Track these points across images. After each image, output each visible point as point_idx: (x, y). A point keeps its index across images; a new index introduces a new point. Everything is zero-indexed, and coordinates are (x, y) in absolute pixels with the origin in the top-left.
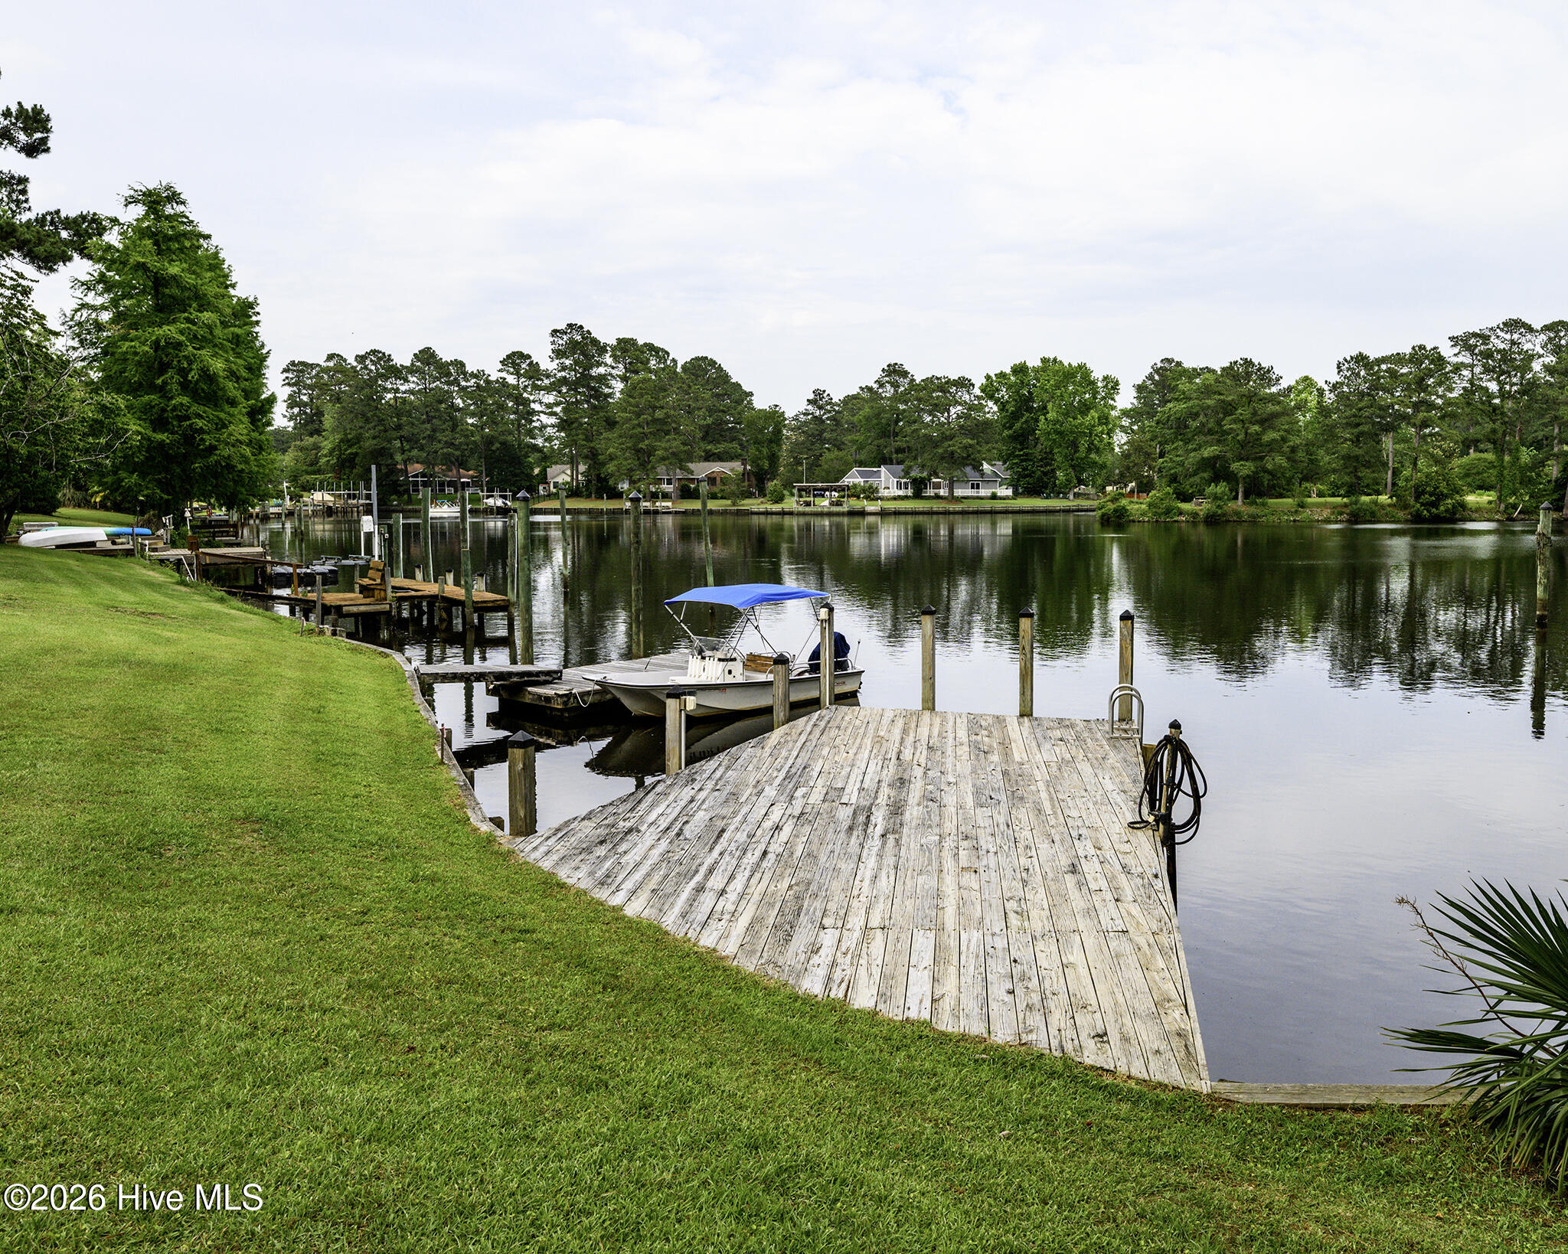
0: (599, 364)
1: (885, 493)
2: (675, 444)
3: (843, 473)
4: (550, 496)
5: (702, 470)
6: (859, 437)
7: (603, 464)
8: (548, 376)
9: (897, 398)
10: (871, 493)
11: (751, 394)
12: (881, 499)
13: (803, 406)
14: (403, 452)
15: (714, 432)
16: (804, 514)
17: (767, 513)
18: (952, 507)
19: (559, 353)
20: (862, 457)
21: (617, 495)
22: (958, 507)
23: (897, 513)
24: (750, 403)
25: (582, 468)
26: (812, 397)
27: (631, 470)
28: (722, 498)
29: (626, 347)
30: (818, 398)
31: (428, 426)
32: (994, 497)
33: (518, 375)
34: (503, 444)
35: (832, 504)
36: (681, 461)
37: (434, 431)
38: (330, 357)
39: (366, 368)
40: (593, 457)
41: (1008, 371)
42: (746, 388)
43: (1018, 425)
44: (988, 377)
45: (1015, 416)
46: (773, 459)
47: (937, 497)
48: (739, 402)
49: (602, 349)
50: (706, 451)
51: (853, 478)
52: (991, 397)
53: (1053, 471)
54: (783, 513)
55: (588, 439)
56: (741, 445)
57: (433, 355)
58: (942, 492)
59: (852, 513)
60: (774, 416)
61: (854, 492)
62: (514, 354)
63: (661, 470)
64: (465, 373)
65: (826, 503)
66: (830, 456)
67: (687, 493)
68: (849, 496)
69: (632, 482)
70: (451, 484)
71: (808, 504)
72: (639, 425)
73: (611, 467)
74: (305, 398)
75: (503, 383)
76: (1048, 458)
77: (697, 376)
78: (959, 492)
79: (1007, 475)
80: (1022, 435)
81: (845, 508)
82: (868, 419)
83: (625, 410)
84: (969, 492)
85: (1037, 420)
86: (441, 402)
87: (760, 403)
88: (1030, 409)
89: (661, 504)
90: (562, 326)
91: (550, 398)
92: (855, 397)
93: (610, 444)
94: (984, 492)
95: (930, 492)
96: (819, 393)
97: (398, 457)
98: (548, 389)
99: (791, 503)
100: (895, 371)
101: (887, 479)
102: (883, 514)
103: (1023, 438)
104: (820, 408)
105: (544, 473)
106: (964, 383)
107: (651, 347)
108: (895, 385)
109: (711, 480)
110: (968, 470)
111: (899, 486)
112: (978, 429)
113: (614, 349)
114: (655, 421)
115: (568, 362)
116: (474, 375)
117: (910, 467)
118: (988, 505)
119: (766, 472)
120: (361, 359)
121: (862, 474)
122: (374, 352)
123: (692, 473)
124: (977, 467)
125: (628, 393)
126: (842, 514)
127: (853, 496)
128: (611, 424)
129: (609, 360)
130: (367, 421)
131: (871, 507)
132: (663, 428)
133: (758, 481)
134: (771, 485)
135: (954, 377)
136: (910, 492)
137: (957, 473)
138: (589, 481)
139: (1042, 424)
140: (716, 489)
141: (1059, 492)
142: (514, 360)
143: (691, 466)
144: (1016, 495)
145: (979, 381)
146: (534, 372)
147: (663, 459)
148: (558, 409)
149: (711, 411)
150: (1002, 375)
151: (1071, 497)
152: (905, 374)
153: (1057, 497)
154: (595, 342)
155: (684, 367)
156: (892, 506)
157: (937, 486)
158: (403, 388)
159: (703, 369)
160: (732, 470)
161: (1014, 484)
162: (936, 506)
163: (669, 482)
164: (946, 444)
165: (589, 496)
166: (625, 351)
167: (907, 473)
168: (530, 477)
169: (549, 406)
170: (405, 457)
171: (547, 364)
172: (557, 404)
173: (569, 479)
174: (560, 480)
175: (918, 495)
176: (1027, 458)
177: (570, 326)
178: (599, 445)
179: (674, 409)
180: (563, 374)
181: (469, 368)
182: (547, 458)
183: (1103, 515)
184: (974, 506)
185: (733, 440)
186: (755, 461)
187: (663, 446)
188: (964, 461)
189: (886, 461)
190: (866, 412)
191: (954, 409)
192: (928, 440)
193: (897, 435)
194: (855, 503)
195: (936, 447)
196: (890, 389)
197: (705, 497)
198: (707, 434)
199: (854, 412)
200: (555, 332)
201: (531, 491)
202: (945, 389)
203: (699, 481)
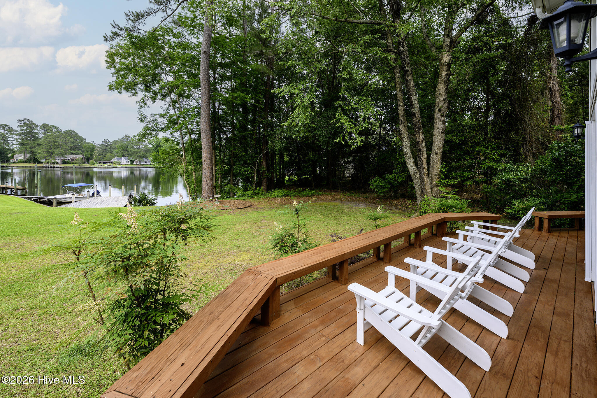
0: (35, 129)
1: (123, 163)
2: (61, 151)
3: (112, 159)
4: (15, 162)
5: (70, 157)
6: (117, 150)
7: (36, 155)
8: (16, 131)
10: (119, 163)
11: (85, 139)
13: (101, 143)
15: (74, 148)
18: (140, 166)
19: (20, 126)
20: (117, 155)
21: (40, 163)
22: (142, 167)
24: (85, 141)
25: (28, 155)
26: (104, 141)
27: (46, 157)
28: (76, 164)
29: (45, 126)
30: (105, 141)
32: (151, 164)
33: (5, 130)
35: (108, 166)
36: (63, 154)
40: (32, 153)
45: (156, 148)
46: (92, 155)
47: (137, 164)
48: (81, 141)
49: (37, 126)
50: (71, 153)
51: (114, 160)
54: (94, 168)
55: (31, 148)
56: (82, 151)
58: (138, 163)
60: (92, 144)
61: (114, 163)
62: (3, 124)
63: (56, 157)
66: (108, 155)
67: (64, 162)
69: (46, 159)
71: (102, 166)
72: (49, 146)
73: (39, 156)
77: (68, 134)
78: (142, 163)
81: (112, 167)
83: (44, 142)
84: (145, 163)
87: (87, 141)
89: (55, 165)
90: (22, 119)
93: (39, 150)
94: (148, 163)
95: (135, 163)
99: (96, 165)
100: (127, 136)
101: (124, 160)
104: (106, 143)
105: (12, 156)
107: (54, 126)
108: (127, 140)
109: (73, 159)
110: (144, 159)
111: (127, 162)
113: (40, 126)
114: (54, 145)
115: (23, 128)
118: (149, 166)
119: (90, 158)
121: (117, 159)
123: (66, 158)
124: (147, 158)
125: (45, 137)
128: (39, 145)
129: (39, 129)
131: (119, 166)
132: (57, 147)
133: (87, 160)
134: (91, 161)
136: (130, 163)
137: (141, 160)
138: (31, 159)
140: (73, 162)
142: (3, 126)
143: (66, 156)
146: (10, 130)
147: (57, 154)
148: (19, 140)
149: (73, 143)
154: (34, 124)
155: (64, 132)
156: (123, 166)
159: (70, 133)
160: (79, 157)
162: (136, 166)
163: (59, 160)
164: (139, 153)
165: (30, 163)
167: (129, 159)
168: (8, 157)
171: (17, 129)
173: (22, 158)
174: (19, 158)
175: (132, 164)
177: (25, 119)
178: (35, 150)
179: (61, 142)
180: (22, 131)
182: (14, 152)
184: (145, 166)
185: (80, 150)
186: (86, 155)
187: (57, 151)
188: (143, 157)
189: (123, 156)
190: (119, 145)
191: (141, 146)
192: (134, 152)
193: (127, 151)
194: (114, 165)
195: (136, 154)
196: (125, 140)
197: (71, 164)
198: (71, 148)
199: (116, 144)
200: (19, 120)
201: (8, 161)
202: (138, 142)
203: (69, 159)
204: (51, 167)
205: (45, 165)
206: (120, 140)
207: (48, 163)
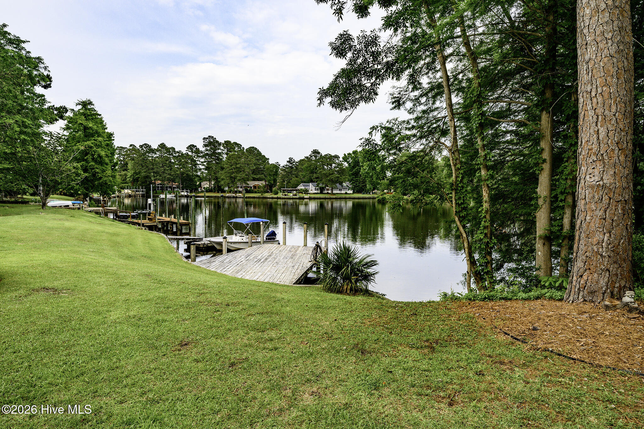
0: (219, 149)
1: (311, 192)
2: (243, 175)
3: (298, 185)
4: (202, 192)
5: (252, 184)
6: (304, 173)
7: (220, 182)
8: (202, 153)
9: (316, 161)
10: (306, 192)
11: (268, 159)
12: (309, 194)
13: (286, 163)
14: (154, 177)
15: (256, 171)
16: (284, 198)
17: (272, 198)
18: (332, 196)
19: (205, 146)
20: (304, 180)
21: (223, 191)
22: (334, 197)
23: (314, 198)
24: (268, 162)
25: (213, 183)
26: (288, 160)
27: (229, 184)
28: (258, 193)
29: (227, 143)
30: (290, 161)
31: (163, 168)
32: (346, 193)
33: (192, 152)
34: (187, 174)
35: (293, 195)
36: (245, 181)
37: (164, 170)
38: (131, 145)
39: (143, 149)
40: (216, 179)
41: (351, 153)
42: (267, 157)
43: (354, 170)
44: (345, 155)
45: (354, 167)
46: (275, 181)
47: (328, 193)
48: (264, 162)
49: (220, 144)
50: (253, 177)
51: (301, 187)
52: (346, 161)
53: (366, 185)
54: (278, 198)
55: (215, 173)
56: (265, 175)
57: (165, 145)
58: (330, 192)
59: (300, 198)
60: (276, 167)
61: (300, 191)
62: (191, 145)
63: (239, 184)
64: (175, 151)
65: (292, 195)
66: (294, 179)
67: (247, 191)
68: (299, 193)
69: (229, 187)
70: (170, 187)
71: (286, 195)
72: (231, 169)
73: (222, 183)
74: (122, 159)
75: (187, 154)
76: (364, 182)
77: (251, 153)
78: (335, 192)
79: (350, 186)
80: (356, 173)
81: (298, 197)
82: (307, 167)
83: (227, 164)
84: (338, 192)
85: (360, 169)
86: (167, 161)
87: (271, 162)
88: (358, 165)
89: (238, 195)
90: (207, 137)
91: (203, 160)
92: (303, 160)
93: (222, 175)
94: (343, 192)
95: (326, 192)
96: (291, 159)
97: (153, 178)
98: (202, 157)
99: (280, 195)
100: (316, 152)
101: (312, 187)
102: (310, 199)
103: (357, 174)
104: (291, 164)
105: (200, 184)
106: (337, 157)
107: (236, 143)
108: (316, 157)
109: (255, 187)
110: (338, 185)
111: (316, 189)
112: (342, 171)
113: (223, 144)
114: (236, 168)
115: (208, 148)
116: (178, 152)
117: (319, 184)
118: (344, 196)
119: (273, 185)
120: (141, 146)
121: (304, 186)
122: (145, 144)
123: (248, 185)
124: (341, 183)
125: (228, 159)
126: (297, 199)
127: (301, 192)
128: (222, 169)
129: (222, 148)
130: (143, 167)
131: (306, 196)
132: (239, 170)
133: (270, 188)
134: (274, 189)
135: (333, 154)
136: (319, 192)
137: (334, 185)
138: (215, 187)
139: (361, 170)
140: (256, 190)
141: (367, 192)
142: (191, 147)
143: (248, 182)
144: (354, 192)
145: (341, 156)
146: (198, 151)
147: (239, 180)
148: (205, 164)
149: (255, 164)
150: (349, 154)
151: (371, 194)
152: (319, 153)
153: (367, 194)
154: (217, 142)
155: (246, 150)
156: (313, 196)
157: (328, 190)
158: (154, 156)
159: (253, 151)
160: (262, 184)
161: (353, 189)
162: (327, 196)
163: (241, 187)
164: (331, 176)
165: (215, 192)
166: (227, 145)
167: (318, 185)
168: (196, 185)
169: (202, 162)
170: (155, 178)
171: (202, 149)
172: (205, 162)
173: (208, 186)
174: (205, 186)
175: (321, 193)
176: (357, 180)
177: (209, 136)
178: (219, 175)
179: (243, 164)
180: (207, 152)
181: (176, 150)
182: (201, 179)
183: (378, 200)
184: (339, 196)
185: (262, 174)
186: (269, 181)
187: (240, 176)
188: (336, 182)
189: (312, 181)
190: (306, 165)
191: (333, 165)
192: (325, 174)
193: (316, 173)
194: (301, 195)
195: (327, 177)
196: (314, 158)
197: (253, 193)
198: (254, 172)
199: (302, 165)
200: (204, 138)
201: (196, 190)
202: (331, 158)
203: (251, 187)
204: (234, 197)
205: (227, 195)
206: (307, 157)
207: (230, 192)
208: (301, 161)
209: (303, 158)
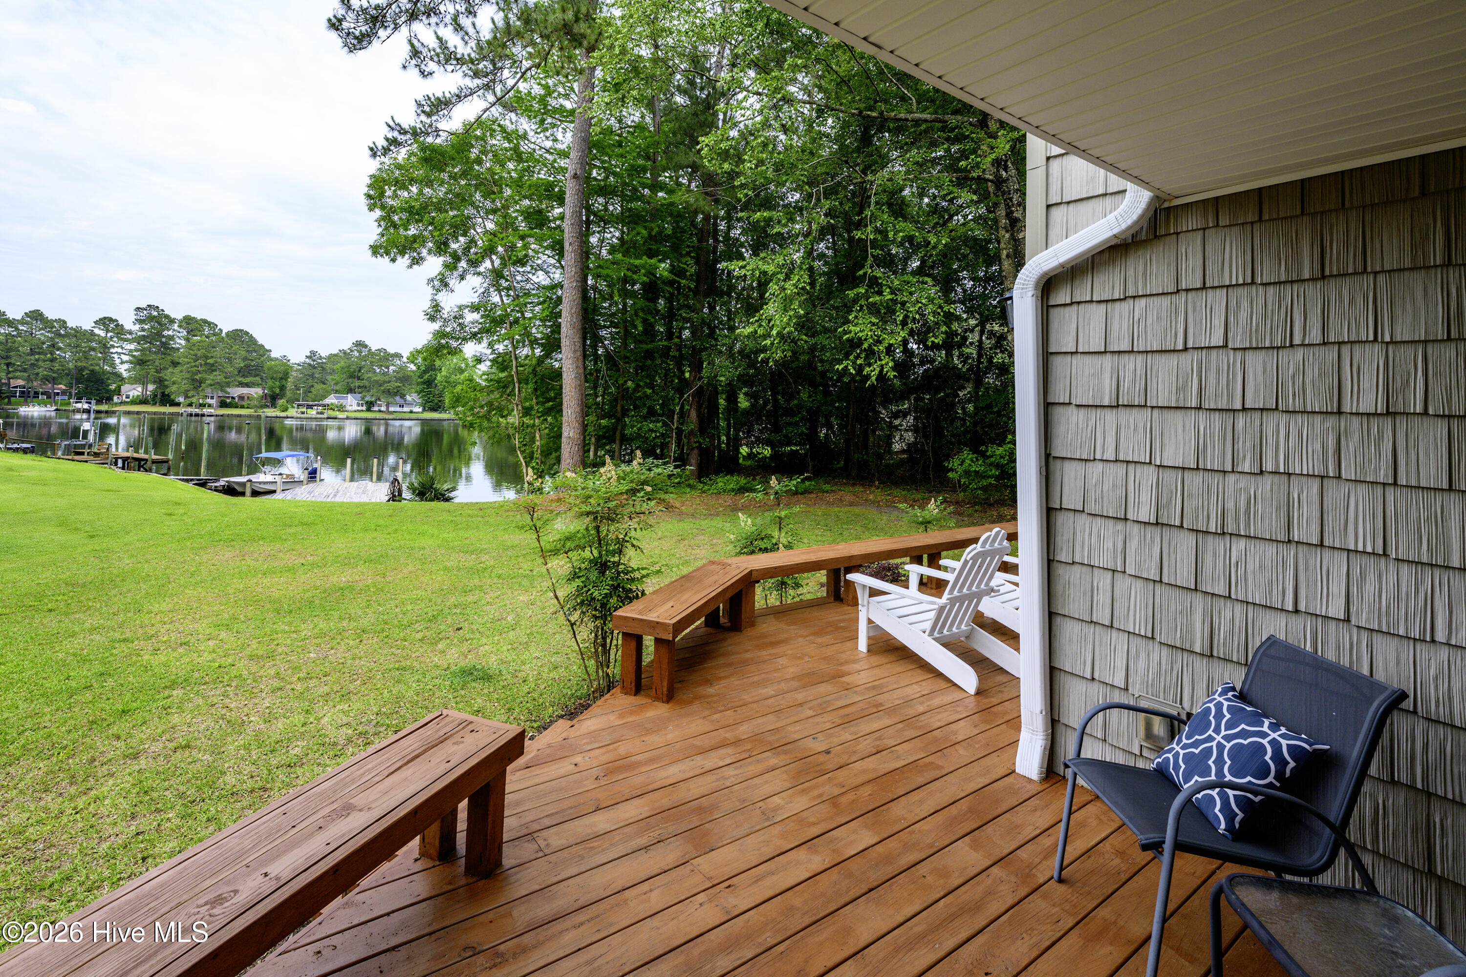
0: (168, 330)
1: (350, 408)
4: (122, 403)
5: (235, 392)
6: (336, 377)
7: (167, 387)
8: (130, 334)
9: (361, 358)
10: (341, 408)
12: (347, 411)
14: (8, 372)
15: (246, 371)
17: (277, 417)
18: (387, 416)
20: (337, 388)
21: (175, 404)
22: (391, 417)
25: (151, 388)
27: (187, 391)
28: (248, 408)
29: (188, 321)
30: (311, 356)
32: (411, 412)
33: (107, 331)
34: (92, 371)
35: (317, 413)
36: (222, 387)
40: (160, 381)
42: (267, 347)
43: (426, 377)
45: (425, 372)
46: (282, 388)
47: (380, 411)
48: (262, 355)
49: (172, 321)
50: (239, 382)
51: (331, 400)
54: (287, 417)
55: (157, 372)
56: (262, 378)
58: (383, 409)
61: (330, 407)
62: (105, 318)
63: (208, 391)
64: (65, 327)
65: (314, 413)
67: (223, 404)
68: (328, 409)
69: (186, 397)
70: (44, 393)
71: (303, 413)
73: (174, 389)
75: (92, 333)
76: (441, 395)
77: (236, 340)
78: (391, 409)
79: (420, 401)
81: (325, 416)
82: (343, 368)
83: (186, 357)
84: (398, 409)
86: (44, 343)
88: (434, 370)
89: (206, 411)
94: (406, 409)
95: (376, 408)
96: (313, 353)
97: (3, 375)
99: (292, 412)
100: (360, 345)
101: (351, 402)
104: (314, 361)
106: (398, 356)
107: (205, 322)
108: (360, 352)
109: (241, 398)
110: (398, 398)
111: (358, 405)
112: (404, 378)
114: (206, 364)
115: (146, 327)
116: (72, 329)
118: (407, 416)
119: (278, 396)
121: (337, 398)
124: (403, 396)
125: (189, 347)
127: (331, 409)
128: (175, 364)
131: (341, 415)
133: (272, 399)
134: (281, 402)
135: (391, 351)
136: (364, 408)
137: (391, 400)
139: (438, 378)
140: (244, 403)
142: (105, 322)
143: (228, 390)
145: (406, 354)
146: (119, 331)
147: (211, 385)
152: (366, 346)
154: (167, 317)
155: (227, 334)
156: (353, 415)
157: (380, 406)
158: (13, 333)
159: (239, 336)
160: (256, 393)
161: (423, 405)
162: (378, 415)
163: (212, 398)
165: (154, 404)
167: (363, 399)
168: (108, 391)
169: (130, 351)
170: (10, 375)
173: (139, 393)
174: (131, 394)
175: (369, 410)
176: (430, 393)
178: (165, 375)
179: (220, 358)
180: (143, 333)
181: (69, 325)
182: (122, 380)
185: (256, 376)
186: (271, 388)
187: (210, 378)
188: (396, 394)
189: (351, 391)
190: (342, 364)
191: (391, 368)
192: (376, 382)
193: (359, 379)
194: (332, 413)
195: (380, 386)
196: (356, 354)
197: (236, 407)
199: (334, 363)
200: (138, 308)
201: (109, 399)
202: (386, 357)
203: (233, 398)
204: (197, 415)
205: (183, 410)
207: (190, 405)
208: (331, 356)
209: (335, 352)
